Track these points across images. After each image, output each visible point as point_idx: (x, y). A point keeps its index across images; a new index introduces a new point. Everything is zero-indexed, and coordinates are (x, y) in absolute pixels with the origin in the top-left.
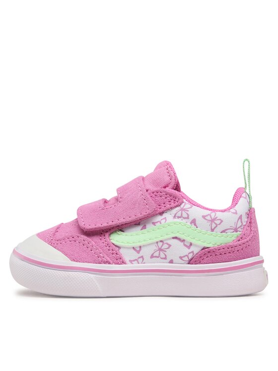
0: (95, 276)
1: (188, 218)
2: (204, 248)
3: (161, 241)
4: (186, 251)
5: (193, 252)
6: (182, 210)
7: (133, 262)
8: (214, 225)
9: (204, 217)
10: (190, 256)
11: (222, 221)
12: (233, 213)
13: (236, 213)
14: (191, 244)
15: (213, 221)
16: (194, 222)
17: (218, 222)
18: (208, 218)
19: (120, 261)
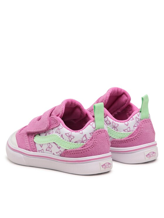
0: (23, 156)
1: (60, 133)
2: (65, 150)
3: (49, 143)
4: (58, 150)
5: (60, 151)
6: (58, 129)
7: (40, 151)
8: (70, 139)
9: (66, 134)
10: (60, 152)
11: (74, 137)
12: (81, 133)
13: (82, 133)
14: (60, 147)
15: (70, 136)
16: (62, 136)
17: (72, 137)
18: (68, 135)
19: (35, 150)
